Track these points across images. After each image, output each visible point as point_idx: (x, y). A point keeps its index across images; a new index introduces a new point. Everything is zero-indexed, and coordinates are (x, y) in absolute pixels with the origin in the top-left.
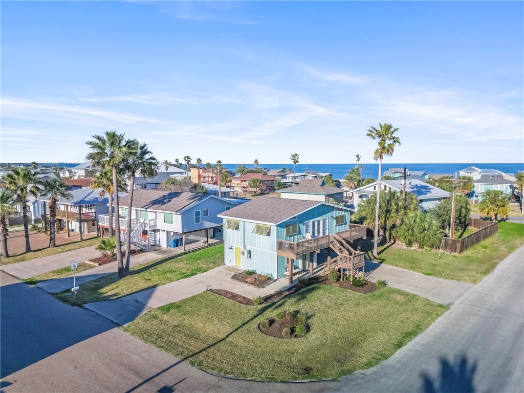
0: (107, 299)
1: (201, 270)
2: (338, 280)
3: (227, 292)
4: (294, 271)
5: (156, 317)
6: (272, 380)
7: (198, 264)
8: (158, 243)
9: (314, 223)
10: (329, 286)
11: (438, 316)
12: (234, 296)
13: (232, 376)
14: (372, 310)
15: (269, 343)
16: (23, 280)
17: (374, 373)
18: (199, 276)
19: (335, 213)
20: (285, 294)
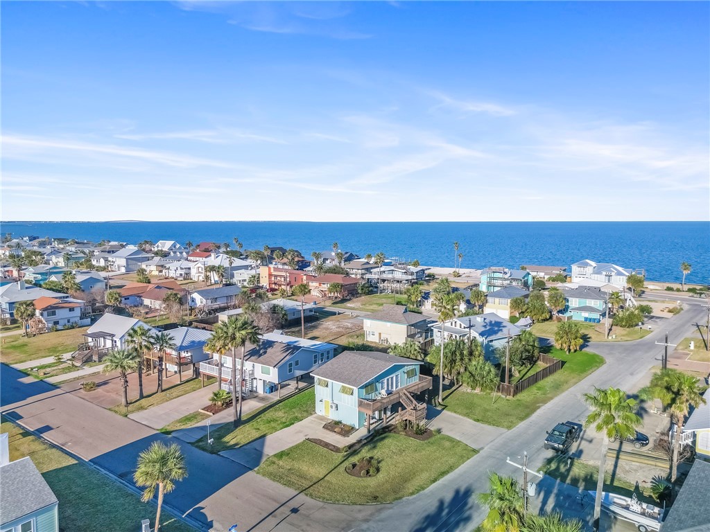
0: (232, 447)
1: (298, 419)
2: (405, 429)
3: (321, 441)
4: (371, 422)
5: (274, 463)
6: (355, 504)
7: (294, 413)
8: (255, 389)
9: (388, 380)
10: (397, 435)
11: (468, 458)
12: (327, 445)
13: (331, 502)
14: (425, 455)
15: (352, 481)
16: (157, 430)
17: (415, 498)
18: (297, 425)
19: (406, 369)
20: (363, 442)
